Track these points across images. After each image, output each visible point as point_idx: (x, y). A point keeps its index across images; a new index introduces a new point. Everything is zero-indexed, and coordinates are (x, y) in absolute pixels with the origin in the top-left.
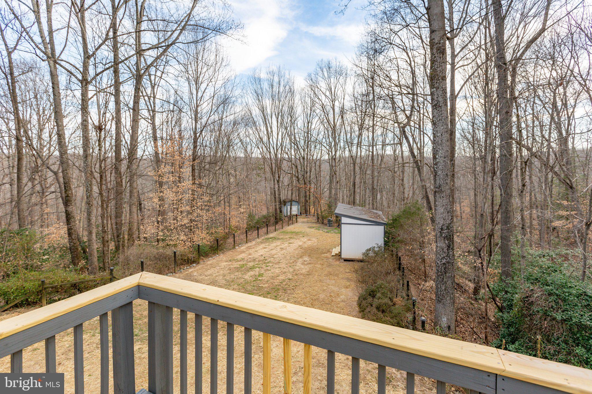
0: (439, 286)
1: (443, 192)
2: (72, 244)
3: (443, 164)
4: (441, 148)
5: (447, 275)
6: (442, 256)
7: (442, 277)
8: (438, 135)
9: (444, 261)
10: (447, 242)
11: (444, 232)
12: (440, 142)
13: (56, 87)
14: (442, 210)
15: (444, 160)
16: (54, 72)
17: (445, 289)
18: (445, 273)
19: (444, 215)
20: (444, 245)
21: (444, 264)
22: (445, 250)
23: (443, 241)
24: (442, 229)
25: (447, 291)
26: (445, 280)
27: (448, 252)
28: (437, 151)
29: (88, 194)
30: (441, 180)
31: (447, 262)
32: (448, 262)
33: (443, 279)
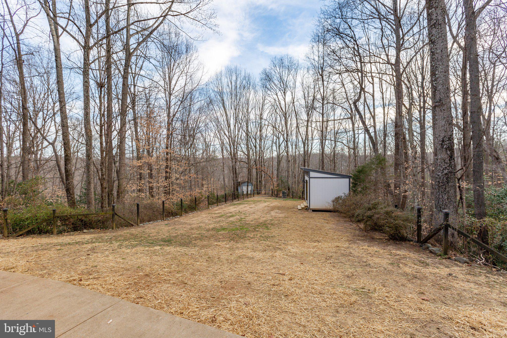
0: (441, 197)
1: (444, 105)
2: (70, 198)
3: (444, 78)
4: (441, 64)
5: (450, 184)
6: (444, 167)
7: (444, 187)
8: (438, 52)
9: (446, 171)
10: (449, 152)
11: (446, 143)
12: (440, 58)
13: (58, 60)
14: (444, 123)
15: (445, 74)
16: (57, 47)
17: (448, 199)
18: (448, 183)
19: (446, 127)
20: (446, 156)
21: (446, 174)
22: (447, 161)
23: (444, 153)
24: (443, 141)
25: (449, 200)
26: (447, 189)
27: (450, 163)
28: (437, 67)
29: (88, 148)
30: (442, 94)
31: (449, 172)
32: (451, 172)
33: (445, 188)
